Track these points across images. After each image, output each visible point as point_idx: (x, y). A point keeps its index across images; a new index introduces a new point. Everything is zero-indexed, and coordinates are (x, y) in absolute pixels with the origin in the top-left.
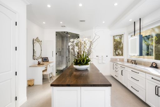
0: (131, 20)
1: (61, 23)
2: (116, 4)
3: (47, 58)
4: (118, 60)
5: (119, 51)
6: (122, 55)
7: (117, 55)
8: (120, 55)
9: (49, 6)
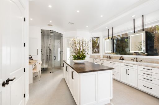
0: (107, 28)
1: (51, 22)
2: (102, 16)
3: (31, 56)
4: (96, 56)
5: (96, 49)
6: (98, 52)
7: (94, 53)
8: (97, 53)
9: (50, 6)
